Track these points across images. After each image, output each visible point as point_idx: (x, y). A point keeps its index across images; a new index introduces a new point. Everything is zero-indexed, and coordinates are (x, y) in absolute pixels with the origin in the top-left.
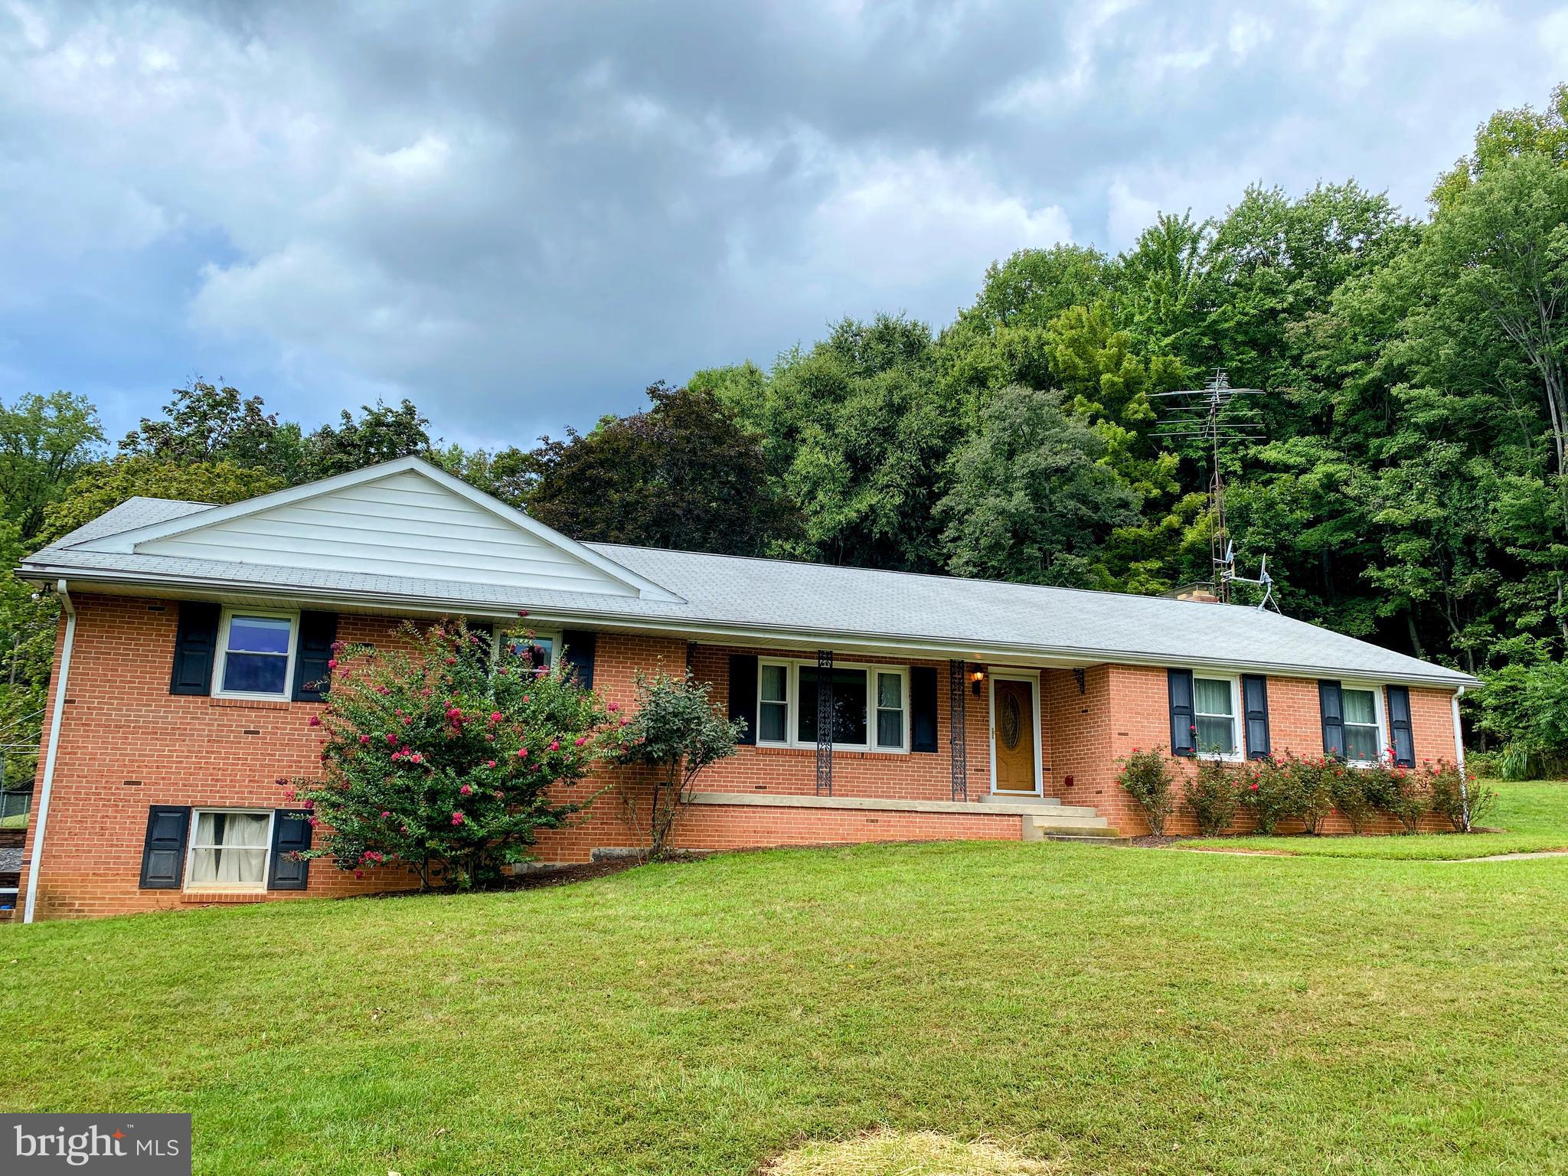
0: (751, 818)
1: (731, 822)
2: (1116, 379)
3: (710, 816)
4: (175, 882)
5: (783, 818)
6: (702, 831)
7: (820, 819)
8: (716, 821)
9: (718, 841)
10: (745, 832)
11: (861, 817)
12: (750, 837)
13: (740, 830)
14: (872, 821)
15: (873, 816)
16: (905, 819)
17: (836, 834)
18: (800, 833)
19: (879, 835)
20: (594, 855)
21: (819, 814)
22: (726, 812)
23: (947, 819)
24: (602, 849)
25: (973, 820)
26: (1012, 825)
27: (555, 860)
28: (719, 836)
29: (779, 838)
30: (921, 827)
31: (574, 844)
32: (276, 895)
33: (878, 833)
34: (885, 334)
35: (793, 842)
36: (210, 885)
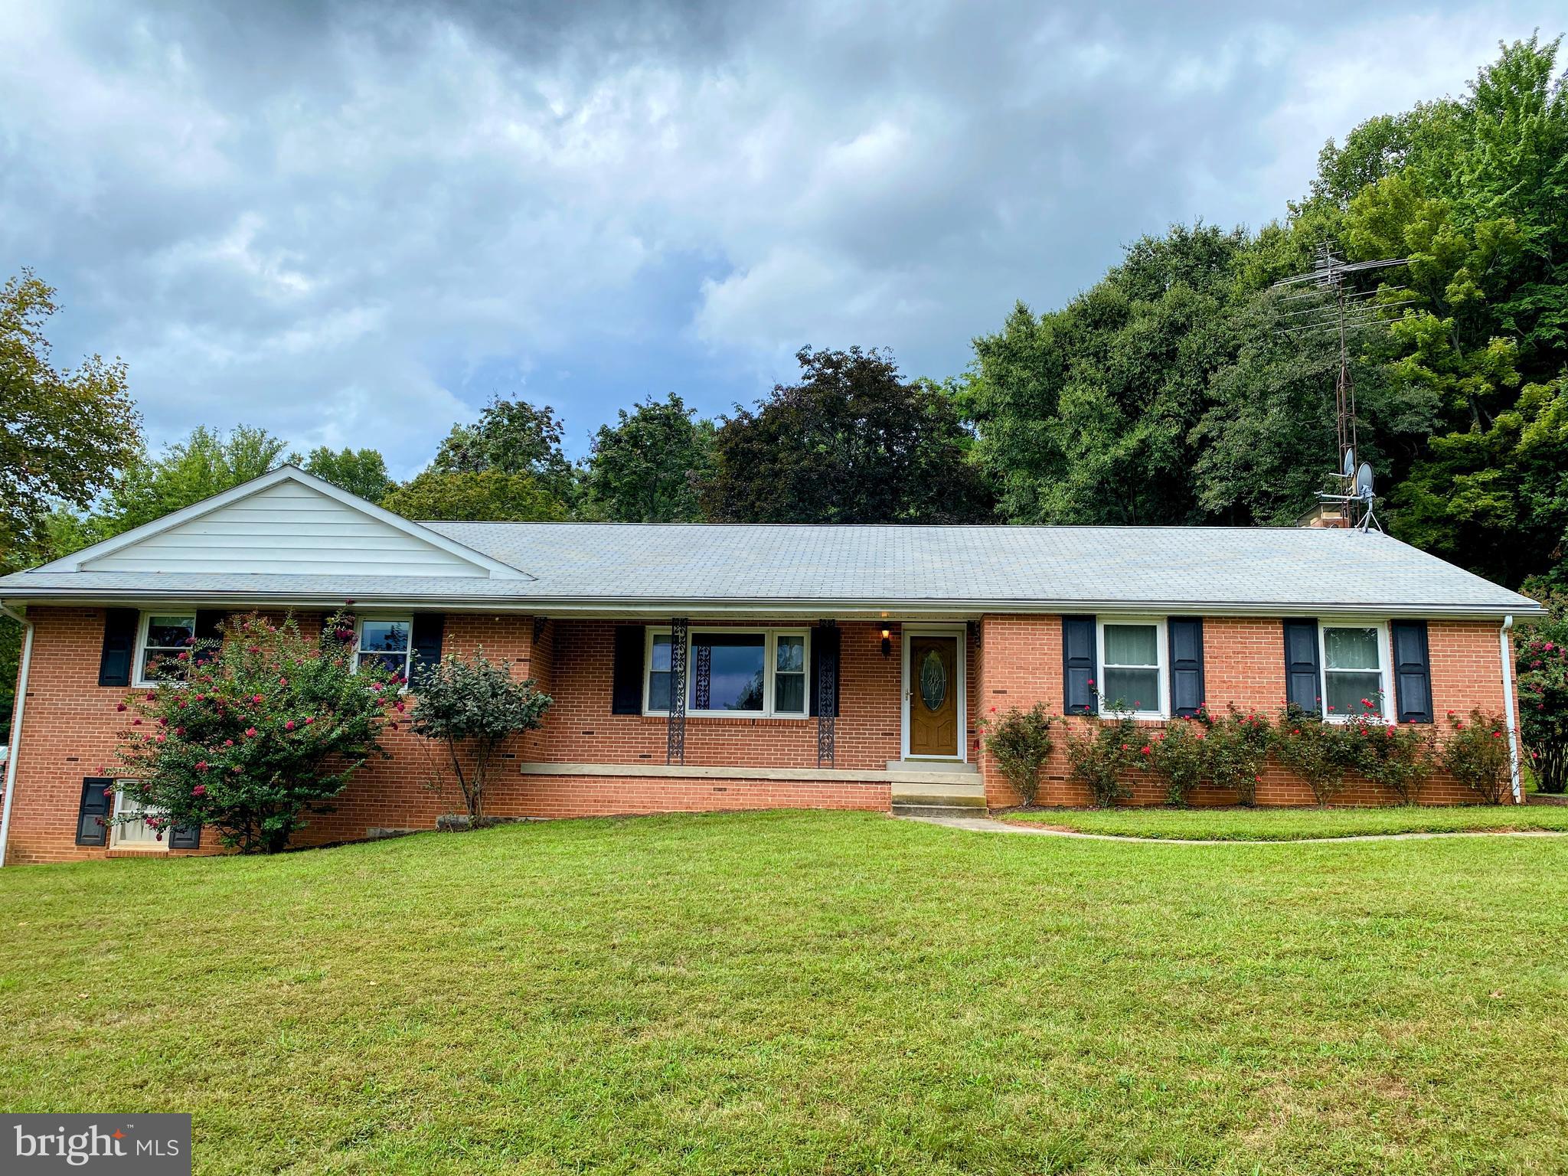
0: (591, 787)
1: (571, 791)
2: (1426, 258)
3: (550, 786)
4: (103, 840)
5: (624, 788)
6: (542, 800)
7: (663, 788)
8: (557, 791)
9: (558, 810)
10: (585, 801)
11: (708, 786)
12: (590, 806)
13: (581, 798)
14: (720, 790)
15: (721, 784)
16: (756, 788)
17: (680, 803)
18: (642, 802)
19: (726, 804)
20: (439, 822)
21: (663, 783)
22: (566, 781)
23: (806, 787)
24: (448, 817)
25: (834, 788)
26: (881, 793)
27: (404, 826)
28: (559, 805)
29: (620, 807)
30: (774, 796)
31: (421, 812)
32: (175, 853)
33: (726, 801)
34: (1182, 246)
35: (635, 811)
36: (137, 843)
